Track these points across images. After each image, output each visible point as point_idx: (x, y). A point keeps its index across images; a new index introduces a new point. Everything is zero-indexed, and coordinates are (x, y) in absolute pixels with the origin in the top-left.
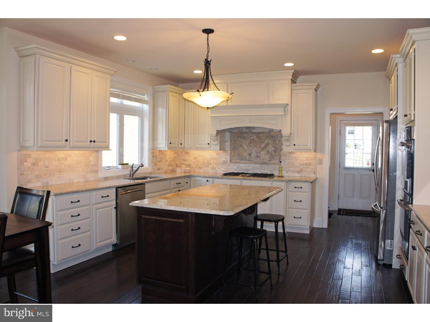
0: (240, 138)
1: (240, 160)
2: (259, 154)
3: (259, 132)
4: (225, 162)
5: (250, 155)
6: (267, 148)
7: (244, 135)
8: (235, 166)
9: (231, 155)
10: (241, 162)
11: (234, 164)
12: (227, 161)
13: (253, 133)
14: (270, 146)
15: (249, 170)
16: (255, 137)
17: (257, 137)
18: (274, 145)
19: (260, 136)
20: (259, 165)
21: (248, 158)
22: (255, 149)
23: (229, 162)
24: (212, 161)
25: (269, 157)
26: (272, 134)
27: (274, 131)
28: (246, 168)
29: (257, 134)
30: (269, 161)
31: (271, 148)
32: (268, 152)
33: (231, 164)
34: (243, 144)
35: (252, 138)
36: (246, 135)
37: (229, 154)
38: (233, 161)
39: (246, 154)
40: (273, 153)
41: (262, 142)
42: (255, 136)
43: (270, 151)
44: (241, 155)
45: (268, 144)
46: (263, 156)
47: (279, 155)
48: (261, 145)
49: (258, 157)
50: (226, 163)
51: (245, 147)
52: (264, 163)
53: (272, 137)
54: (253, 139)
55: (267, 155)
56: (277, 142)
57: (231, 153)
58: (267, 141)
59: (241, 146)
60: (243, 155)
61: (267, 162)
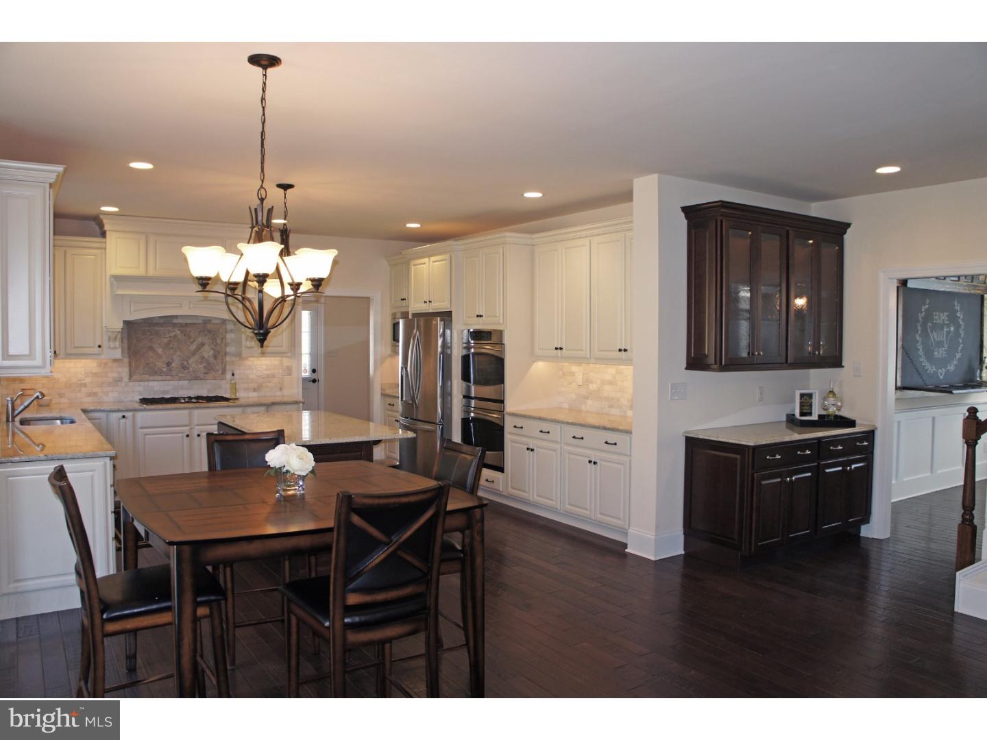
0: (149, 333)
1: (151, 375)
2: (185, 363)
3: (186, 324)
4: (120, 380)
5: (168, 364)
6: (200, 351)
7: (157, 329)
8: (140, 386)
9: (130, 366)
10: (151, 378)
11: (137, 383)
12: (122, 378)
13: (175, 325)
14: (206, 347)
15: (167, 392)
16: (178, 332)
17: (182, 333)
18: (213, 346)
19: (188, 330)
20: (186, 382)
21: (165, 370)
22: (179, 353)
23: (126, 379)
24: (88, 380)
25: (205, 367)
26: (209, 326)
27: (213, 322)
28: (162, 389)
29: (182, 326)
30: (205, 373)
31: (207, 352)
32: (203, 357)
33: (131, 384)
34: (155, 346)
35: (172, 334)
36: (161, 329)
37: (127, 365)
38: (134, 377)
39: (160, 364)
40: (212, 360)
41: (192, 340)
42: (179, 330)
43: (206, 355)
44: (151, 365)
45: (203, 344)
46: (193, 365)
47: (222, 363)
48: (189, 346)
49: (185, 368)
50: (120, 381)
51: (160, 351)
52: (197, 378)
53: (210, 332)
54: (175, 336)
55: (201, 363)
56: (219, 341)
57: (130, 363)
58: (200, 340)
59: (151, 348)
60: (155, 366)
61: (202, 376)
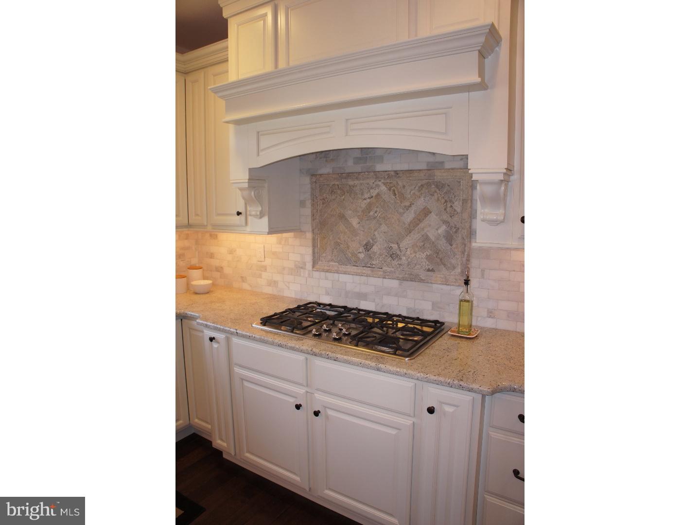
0: (339, 192)
1: (341, 263)
2: (395, 246)
3: (396, 172)
4: (300, 267)
5: (368, 247)
6: (422, 225)
7: (351, 183)
8: (326, 279)
9: (314, 246)
10: (343, 268)
11: (323, 274)
12: (305, 264)
13: (377, 175)
14: (433, 218)
15: (363, 296)
16: (383, 188)
17: (390, 190)
18: (445, 217)
19: (400, 183)
20: (395, 283)
21: (362, 256)
22: (384, 228)
23: (309, 266)
24: (268, 262)
25: (428, 258)
26: (439, 175)
27: (448, 166)
28: (357, 290)
29: (389, 177)
30: (429, 270)
31: (434, 228)
32: (426, 238)
33: (316, 274)
34: (348, 213)
35: (374, 193)
36: (356, 182)
37: (310, 243)
38: (317, 266)
39: (355, 246)
40: (442, 244)
41: (407, 204)
42: (384, 184)
43: (432, 235)
44: (342, 246)
45: (426, 212)
46: (408, 253)
47: (463, 253)
48: (401, 214)
49: (393, 256)
50: (302, 268)
51: (355, 222)
52: (414, 278)
53: (440, 186)
54: (378, 195)
55: (423, 248)
56: (458, 206)
57: (314, 239)
58: (421, 203)
59: (342, 217)
60: (348, 247)
61: (423, 275)
